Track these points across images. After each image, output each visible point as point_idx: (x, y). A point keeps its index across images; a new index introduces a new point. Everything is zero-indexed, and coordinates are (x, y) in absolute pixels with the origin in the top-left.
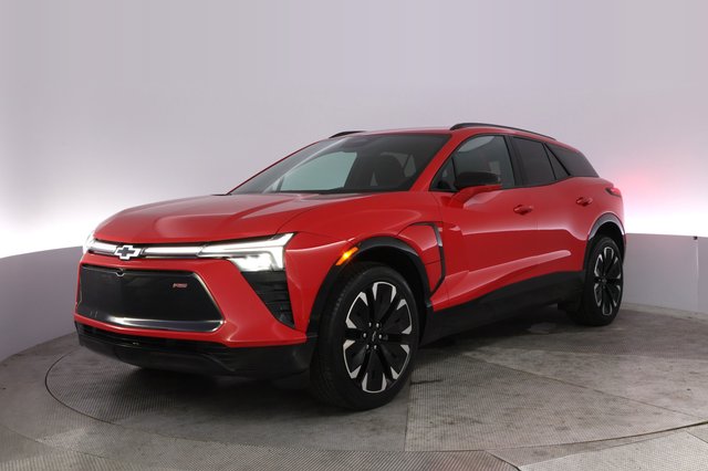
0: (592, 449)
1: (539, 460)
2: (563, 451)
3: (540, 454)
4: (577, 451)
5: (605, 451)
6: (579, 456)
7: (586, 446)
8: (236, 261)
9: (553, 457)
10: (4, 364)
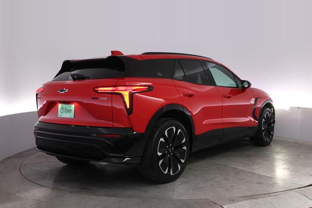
0: (254, 198)
1: (232, 203)
2: (242, 199)
3: (232, 201)
4: (248, 199)
5: (260, 199)
6: (248, 201)
7: (252, 197)
9: (238, 202)
10: (2, 162)
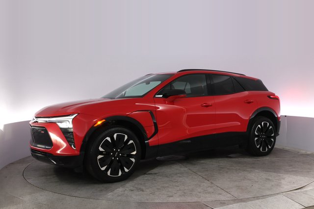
0: (244, 201)
2: (232, 202)
3: (223, 204)
7: (242, 201)
8: (58, 123)
